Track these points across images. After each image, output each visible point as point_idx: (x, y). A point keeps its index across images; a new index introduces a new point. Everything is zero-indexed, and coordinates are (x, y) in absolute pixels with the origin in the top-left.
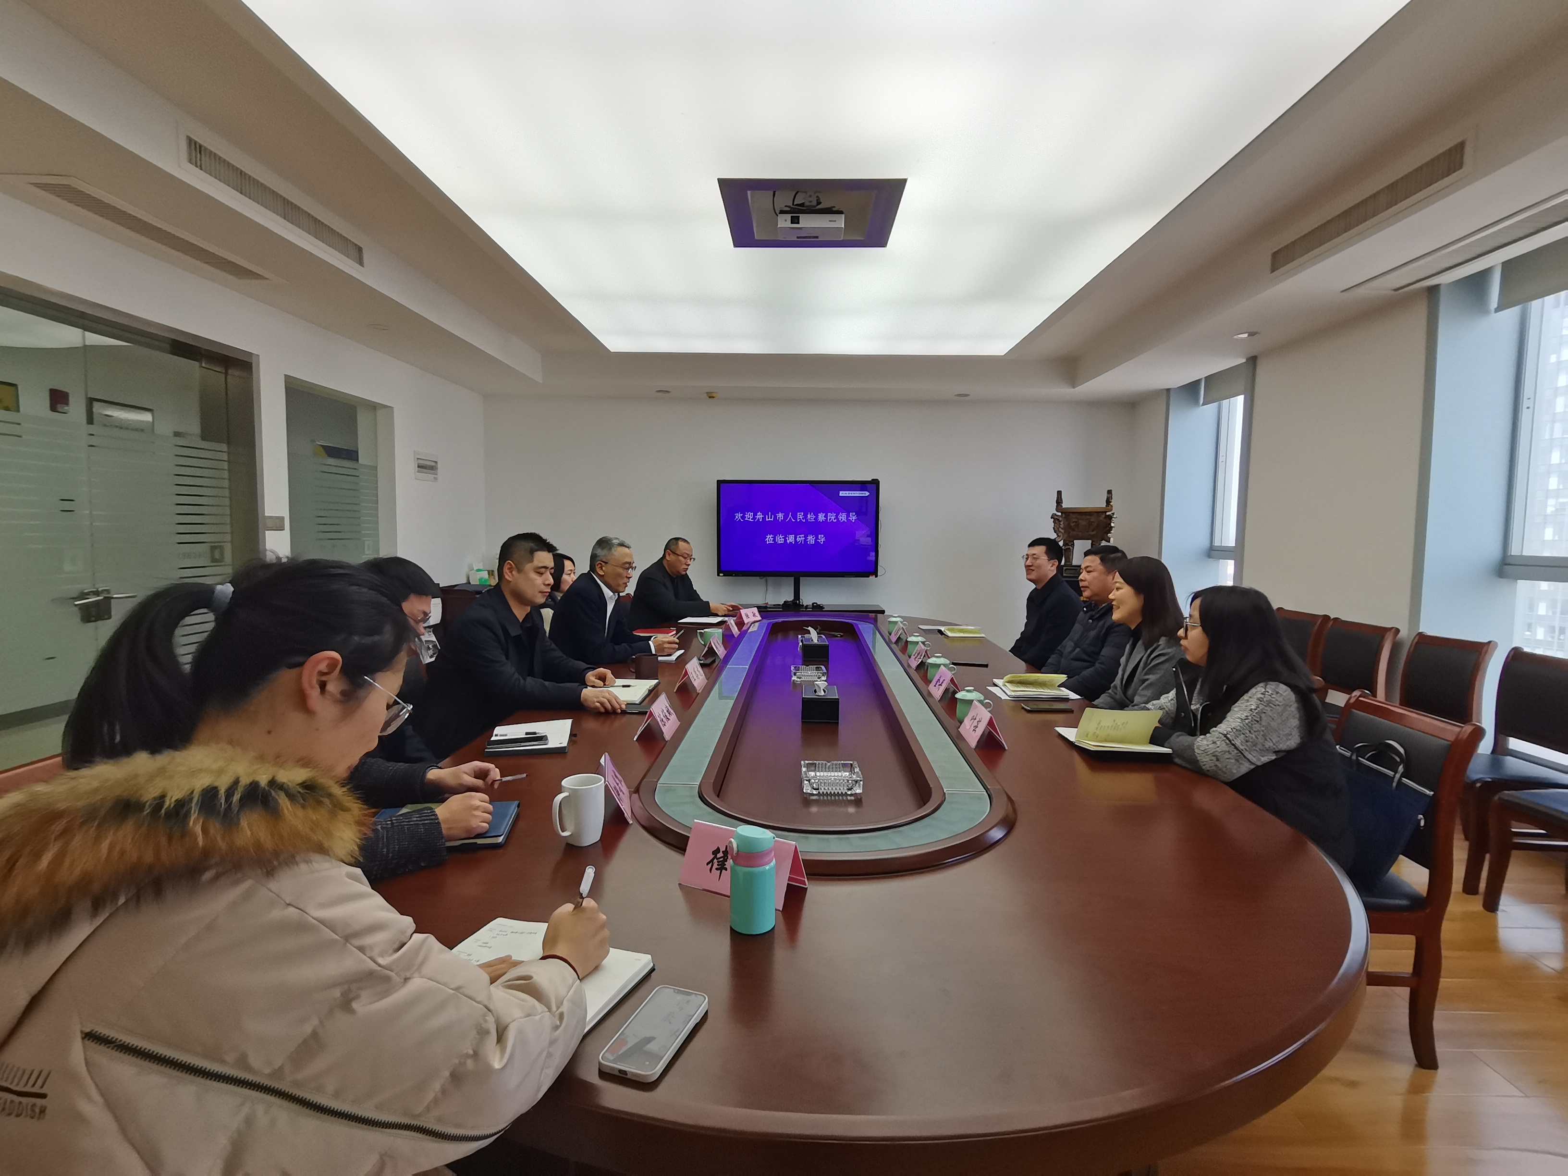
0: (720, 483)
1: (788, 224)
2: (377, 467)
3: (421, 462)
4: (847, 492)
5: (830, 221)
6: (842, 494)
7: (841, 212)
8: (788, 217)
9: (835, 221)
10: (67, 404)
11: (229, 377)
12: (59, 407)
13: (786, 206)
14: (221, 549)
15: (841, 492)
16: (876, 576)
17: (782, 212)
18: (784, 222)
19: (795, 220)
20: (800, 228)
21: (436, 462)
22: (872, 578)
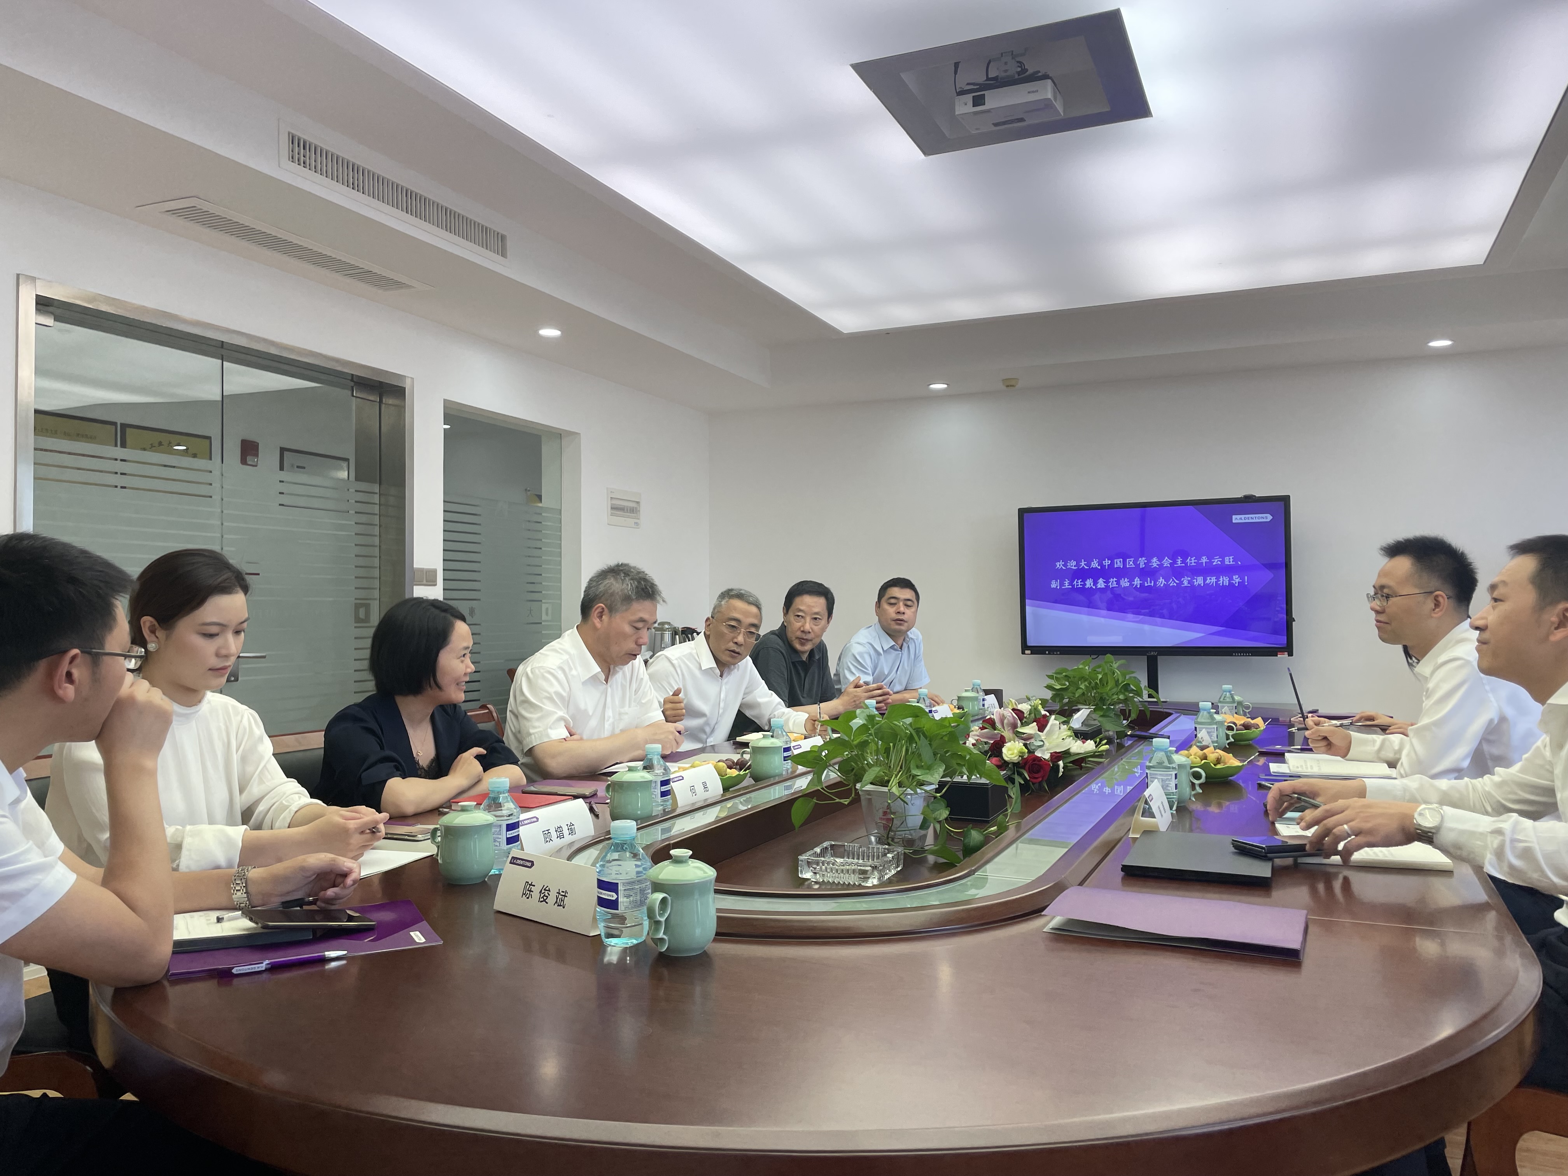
0: (1022, 512)
1: (970, 108)
2: (561, 510)
3: (615, 502)
4: (1243, 516)
5: (1029, 92)
6: (1237, 519)
7: (1046, 77)
8: (969, 98)
9: (1037, 91)
10: (257, 455)
11: (383, 406)
12: (249, 459)
13: (968, 84)
14: (367, 607)
15: (1234, 517)
16: (1291, 654)
17: (962, 93)
18: (964, 107)
19: (978, 101)
20: (988, 111)
21: (638, 503)
22: (1283, 657)
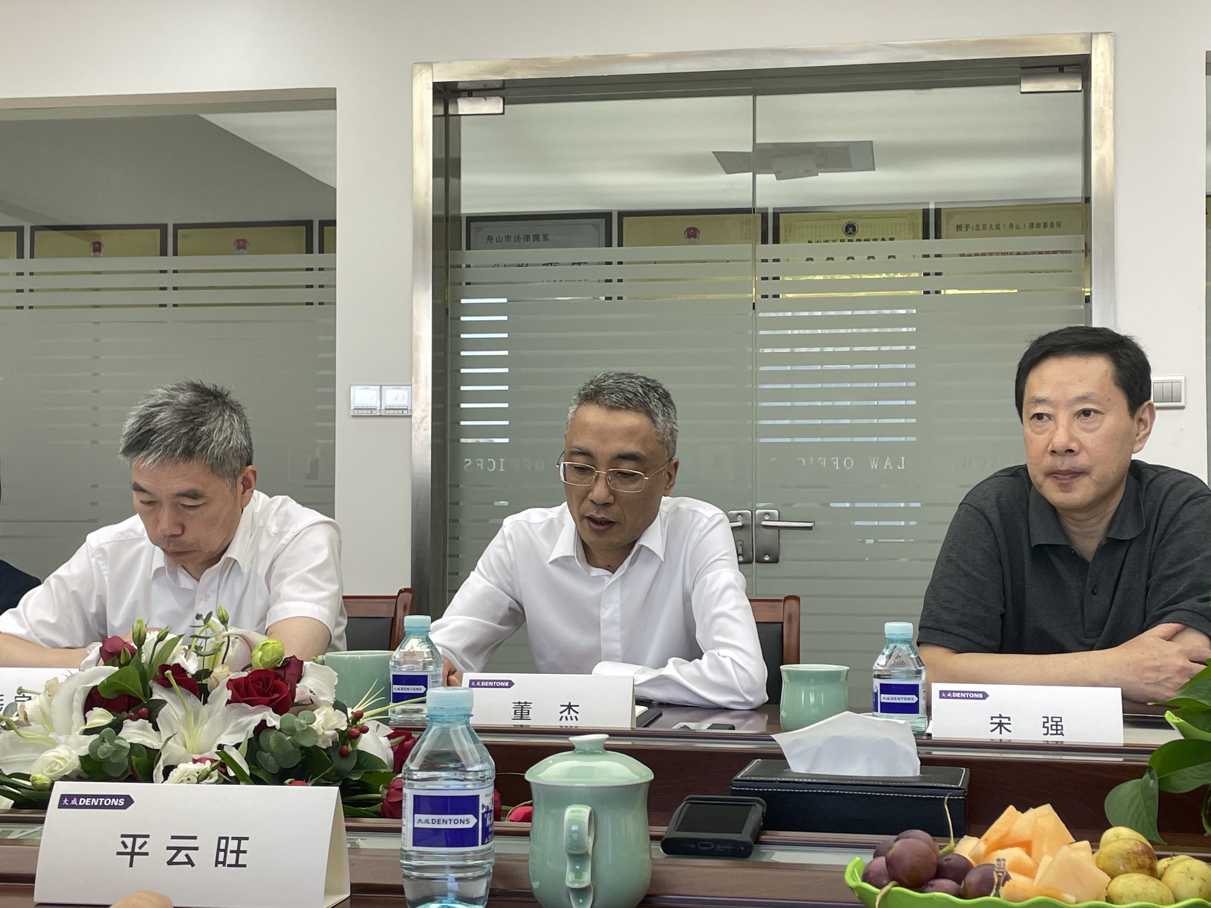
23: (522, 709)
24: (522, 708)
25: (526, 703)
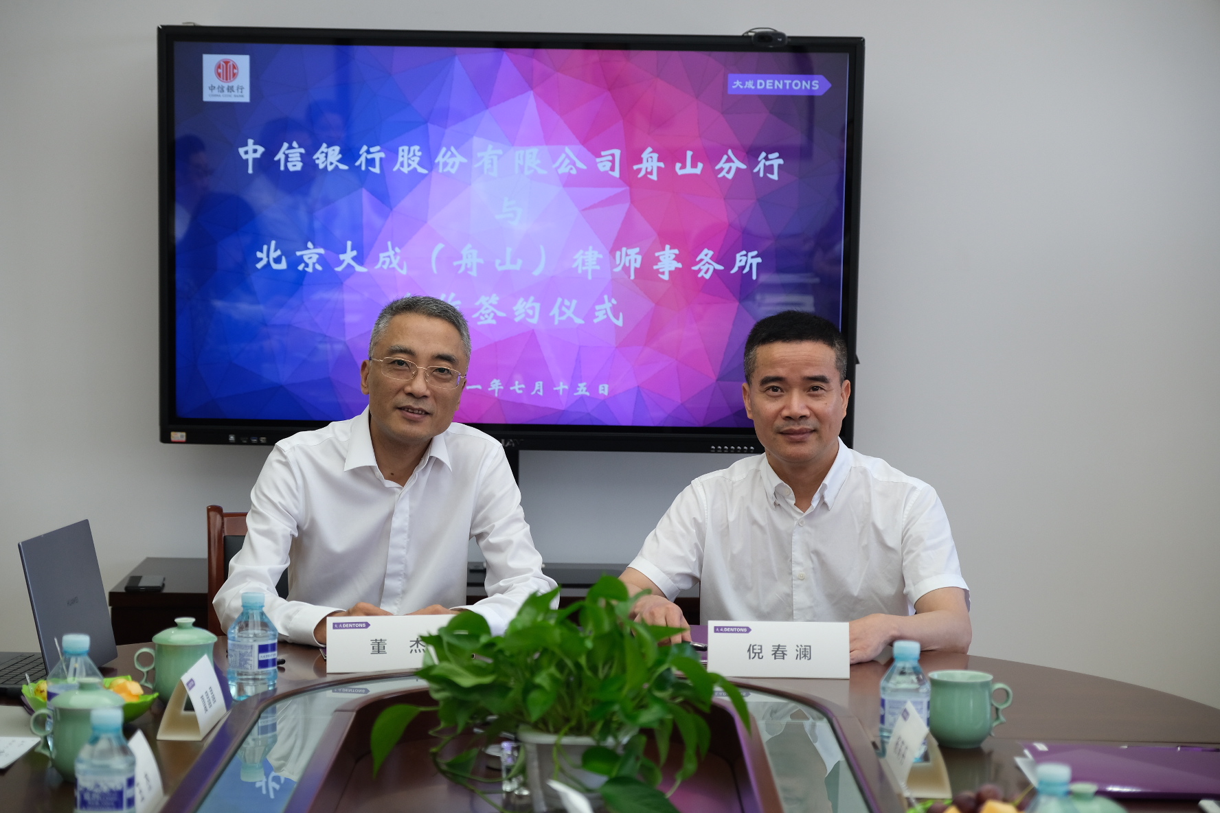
23: (378, 647)
24: (379, 644)
25: (381, 640)
